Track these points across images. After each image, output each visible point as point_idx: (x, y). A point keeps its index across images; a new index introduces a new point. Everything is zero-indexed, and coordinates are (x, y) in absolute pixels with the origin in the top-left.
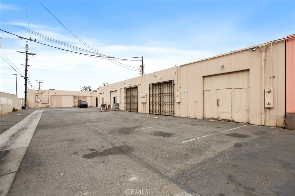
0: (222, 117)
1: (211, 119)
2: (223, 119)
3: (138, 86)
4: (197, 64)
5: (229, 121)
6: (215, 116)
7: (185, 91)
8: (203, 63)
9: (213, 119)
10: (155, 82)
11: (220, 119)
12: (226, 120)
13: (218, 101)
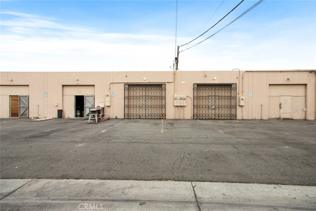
0: (283, 116)
1: (274, 119)
2: (284, 118)
3: (166, 84)
4: (264, 73)
5: (289, 119)
6: (277, 116)
7: (249, 95)
8: (270, 73)
9: (276, 119)
10: (204, 83)
11: (281, 119)
12: (287, 118)
13: (280, 105)
